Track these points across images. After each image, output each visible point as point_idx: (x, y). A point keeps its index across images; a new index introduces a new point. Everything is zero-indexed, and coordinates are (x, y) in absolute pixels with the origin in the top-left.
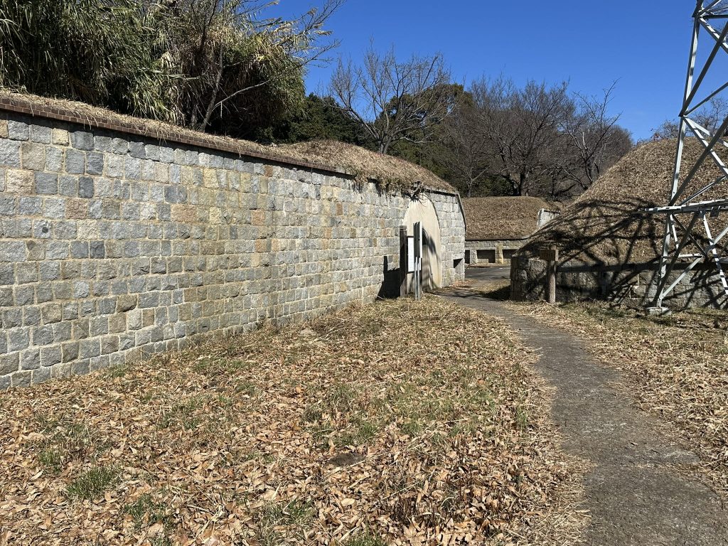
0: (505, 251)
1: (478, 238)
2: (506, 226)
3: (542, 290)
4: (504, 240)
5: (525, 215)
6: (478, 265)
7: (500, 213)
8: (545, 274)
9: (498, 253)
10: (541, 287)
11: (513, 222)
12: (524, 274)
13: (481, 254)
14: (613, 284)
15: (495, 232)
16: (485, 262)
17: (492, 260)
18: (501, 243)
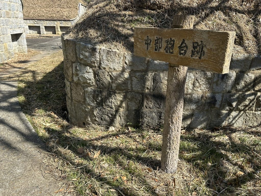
0: (61, 27)
1: (44, 18)
2: (60, 12)
3: (122, 102)
4: (60, 20)
5: (71, 6)
6: (46, 35)
7: (56, 4)
8: (126, 75)
9: (57, 28)
10: (119, 97)
11: (64, 10)
12: (89, 75)
13: (47, 28)
14: (233, 91)
15: (54, 15)
16: (50, 34)
17: (54, 33)
18: (59, 22)
